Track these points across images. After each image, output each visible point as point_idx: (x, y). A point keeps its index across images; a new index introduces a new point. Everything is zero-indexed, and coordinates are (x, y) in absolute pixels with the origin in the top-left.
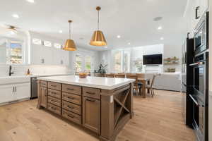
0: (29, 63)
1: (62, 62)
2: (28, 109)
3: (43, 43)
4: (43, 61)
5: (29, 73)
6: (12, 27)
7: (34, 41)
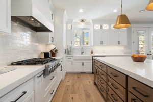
0: (92, 45)
1: (119, 43)
2: (88, 81)
3: (101, 27)
4: (102, 43)
5: (92, 52)
6: (82, 21)
7: (95, 27)
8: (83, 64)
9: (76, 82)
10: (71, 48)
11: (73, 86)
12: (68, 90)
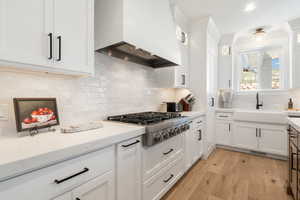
6: (259, 30)
8: (258, 133)
9: (234, 171)
10: (229, 94)
11: (224, 178)
12: (208, 182)
